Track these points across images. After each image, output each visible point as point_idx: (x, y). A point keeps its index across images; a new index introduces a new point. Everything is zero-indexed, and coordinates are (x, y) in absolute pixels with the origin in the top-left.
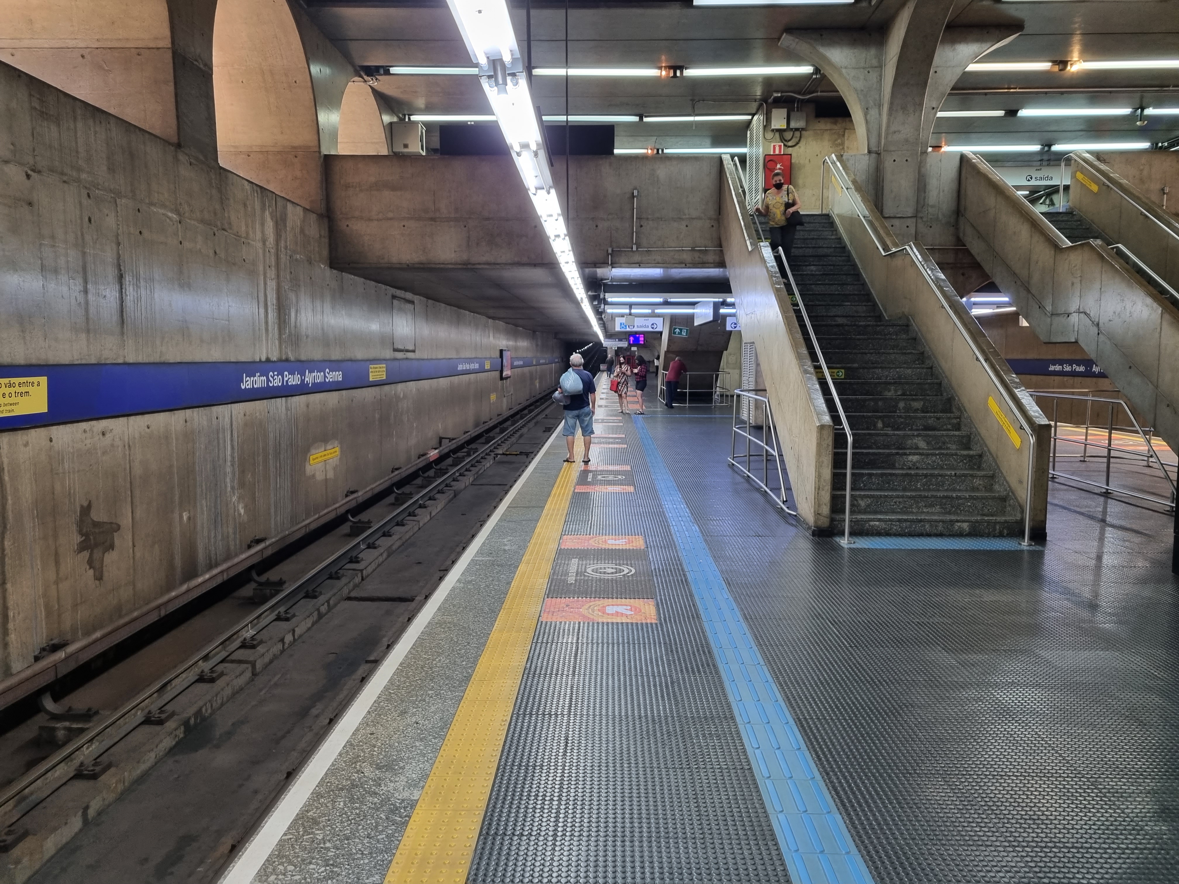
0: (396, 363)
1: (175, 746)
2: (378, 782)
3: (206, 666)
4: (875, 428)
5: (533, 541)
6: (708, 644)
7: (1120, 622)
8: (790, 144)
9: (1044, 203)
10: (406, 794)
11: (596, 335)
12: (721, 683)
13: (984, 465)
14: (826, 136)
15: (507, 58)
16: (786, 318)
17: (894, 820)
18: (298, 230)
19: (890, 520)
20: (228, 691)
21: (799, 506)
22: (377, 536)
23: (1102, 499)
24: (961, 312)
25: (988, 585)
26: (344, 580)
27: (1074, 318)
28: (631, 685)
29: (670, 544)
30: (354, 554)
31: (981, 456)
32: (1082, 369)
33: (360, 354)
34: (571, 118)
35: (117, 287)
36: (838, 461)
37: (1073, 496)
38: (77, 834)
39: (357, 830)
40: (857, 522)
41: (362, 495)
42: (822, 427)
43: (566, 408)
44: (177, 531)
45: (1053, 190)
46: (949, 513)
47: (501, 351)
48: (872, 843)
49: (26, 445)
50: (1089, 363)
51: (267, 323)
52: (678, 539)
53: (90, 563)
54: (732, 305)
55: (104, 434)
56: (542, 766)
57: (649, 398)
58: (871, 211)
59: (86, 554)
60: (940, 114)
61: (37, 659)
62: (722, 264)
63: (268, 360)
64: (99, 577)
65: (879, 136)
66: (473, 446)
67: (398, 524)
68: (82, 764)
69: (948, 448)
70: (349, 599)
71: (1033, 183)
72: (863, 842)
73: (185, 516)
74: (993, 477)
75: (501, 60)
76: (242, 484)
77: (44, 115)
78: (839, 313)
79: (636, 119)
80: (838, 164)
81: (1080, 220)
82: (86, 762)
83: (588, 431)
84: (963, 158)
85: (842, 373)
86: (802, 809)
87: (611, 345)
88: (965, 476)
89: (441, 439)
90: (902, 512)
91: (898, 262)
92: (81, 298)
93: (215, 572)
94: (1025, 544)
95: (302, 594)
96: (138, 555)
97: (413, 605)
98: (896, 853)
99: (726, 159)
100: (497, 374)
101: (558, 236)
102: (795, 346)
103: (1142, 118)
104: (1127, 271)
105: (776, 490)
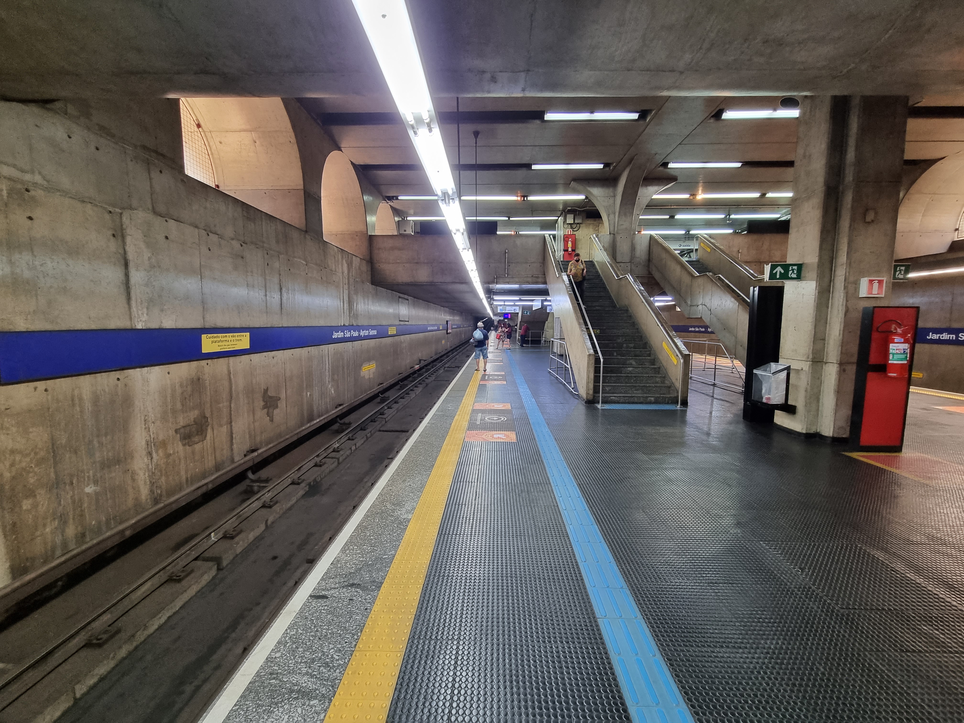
0: (401, 327)
1: (304, 495)
2: (393, 511)
3: (318, 460)
4: (613, 355)
5: (461, 406)
6: (539, 451)
7: (719, 441)
8: (575, 230)
9: (686, 256)
10: (405, 516)
11: (489, 314)
12: (545, 468)
13: (661, 372)
14: (591, 226)
15: (450, 192)
16: (573, 307)
17: (620, 528)
18: (358, 268)
19: (620, 396)
20: (327, 471)
21: (579, 390)
22: (391, 404)
23: (712, 387)
24: (650, 304)
25: (662, 425)
26: (377, 423)
27: (700, 307)
28: (505, 469)
29: (522, 407)
30: (382, 411)
31: (659, 368)
32: (703, 330)
33: (384, 323)
34: (478, 218)
35: (279, 294)
36: (597, 370)
37: (700, 386)
38: (263, 532)
39: (385, 532)
40: (605, 397)
41: (385, 385)
42: (590, 355)
43: (476, 346)
44: (305, 401)
45: (690, 251)
46: (646, 393)
47: (447, 321)
48: (611, 538)
49: (240, 362)
50: (706, 327)
51: (344, 309)
52: (526, 405)
53: (268, 414)
54: (550, 301)
55: (273, 358)
56: (465, 505)
57: (513, 342)
58: (611, 260)
59: (266, 410)
60: (641, 217)
61: (245, 456)
62: (545, 283)
63: (344, 325)
64: (272, 420)
65: (614, 226)
66: (435, 363)
67: (401, 398)
68: (265, 502)
69: (645, 365)
70: (380, 431)
71: (682, 248)
72: (607, 538)
73: (308, 394)
74: (664, 377)
75: (447, 193)
76: (333, 379)
77: (248, 219)
78: (597, 305)
79: (507, 219)
80: (596, 239)
81: (703, 264)
82: (267, 501)
83: (485, 357)
84: (651, 237)
85: (598, 331)
86: (580, 523)
87: (496, 319)
88: (652, 376)
89: (420, 360)
90: (624, 393)
91: (623, 282)
92: (264, 298)
93: (322, 418)
94: (679, 407)
95: (359, 429)
96: (288, 411)
97: (408, 434)
98: (621, 542)
99: (547, 236)
100: (445, 331)
101: (472, 270)
102: (578, 319)
103: (729, 219)
104: (722, 286)
105: (569, 383)
